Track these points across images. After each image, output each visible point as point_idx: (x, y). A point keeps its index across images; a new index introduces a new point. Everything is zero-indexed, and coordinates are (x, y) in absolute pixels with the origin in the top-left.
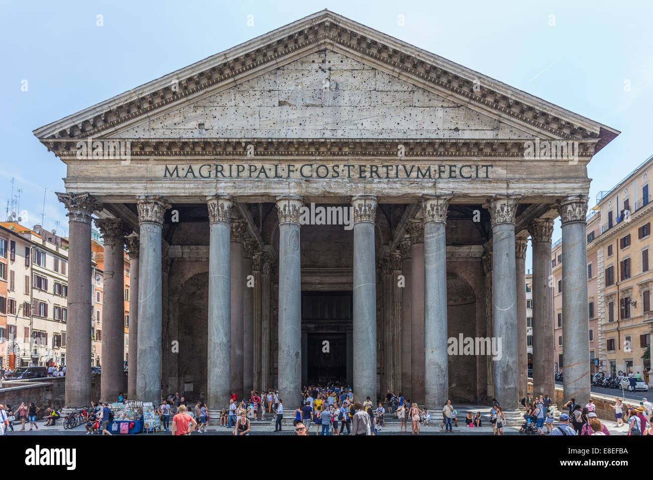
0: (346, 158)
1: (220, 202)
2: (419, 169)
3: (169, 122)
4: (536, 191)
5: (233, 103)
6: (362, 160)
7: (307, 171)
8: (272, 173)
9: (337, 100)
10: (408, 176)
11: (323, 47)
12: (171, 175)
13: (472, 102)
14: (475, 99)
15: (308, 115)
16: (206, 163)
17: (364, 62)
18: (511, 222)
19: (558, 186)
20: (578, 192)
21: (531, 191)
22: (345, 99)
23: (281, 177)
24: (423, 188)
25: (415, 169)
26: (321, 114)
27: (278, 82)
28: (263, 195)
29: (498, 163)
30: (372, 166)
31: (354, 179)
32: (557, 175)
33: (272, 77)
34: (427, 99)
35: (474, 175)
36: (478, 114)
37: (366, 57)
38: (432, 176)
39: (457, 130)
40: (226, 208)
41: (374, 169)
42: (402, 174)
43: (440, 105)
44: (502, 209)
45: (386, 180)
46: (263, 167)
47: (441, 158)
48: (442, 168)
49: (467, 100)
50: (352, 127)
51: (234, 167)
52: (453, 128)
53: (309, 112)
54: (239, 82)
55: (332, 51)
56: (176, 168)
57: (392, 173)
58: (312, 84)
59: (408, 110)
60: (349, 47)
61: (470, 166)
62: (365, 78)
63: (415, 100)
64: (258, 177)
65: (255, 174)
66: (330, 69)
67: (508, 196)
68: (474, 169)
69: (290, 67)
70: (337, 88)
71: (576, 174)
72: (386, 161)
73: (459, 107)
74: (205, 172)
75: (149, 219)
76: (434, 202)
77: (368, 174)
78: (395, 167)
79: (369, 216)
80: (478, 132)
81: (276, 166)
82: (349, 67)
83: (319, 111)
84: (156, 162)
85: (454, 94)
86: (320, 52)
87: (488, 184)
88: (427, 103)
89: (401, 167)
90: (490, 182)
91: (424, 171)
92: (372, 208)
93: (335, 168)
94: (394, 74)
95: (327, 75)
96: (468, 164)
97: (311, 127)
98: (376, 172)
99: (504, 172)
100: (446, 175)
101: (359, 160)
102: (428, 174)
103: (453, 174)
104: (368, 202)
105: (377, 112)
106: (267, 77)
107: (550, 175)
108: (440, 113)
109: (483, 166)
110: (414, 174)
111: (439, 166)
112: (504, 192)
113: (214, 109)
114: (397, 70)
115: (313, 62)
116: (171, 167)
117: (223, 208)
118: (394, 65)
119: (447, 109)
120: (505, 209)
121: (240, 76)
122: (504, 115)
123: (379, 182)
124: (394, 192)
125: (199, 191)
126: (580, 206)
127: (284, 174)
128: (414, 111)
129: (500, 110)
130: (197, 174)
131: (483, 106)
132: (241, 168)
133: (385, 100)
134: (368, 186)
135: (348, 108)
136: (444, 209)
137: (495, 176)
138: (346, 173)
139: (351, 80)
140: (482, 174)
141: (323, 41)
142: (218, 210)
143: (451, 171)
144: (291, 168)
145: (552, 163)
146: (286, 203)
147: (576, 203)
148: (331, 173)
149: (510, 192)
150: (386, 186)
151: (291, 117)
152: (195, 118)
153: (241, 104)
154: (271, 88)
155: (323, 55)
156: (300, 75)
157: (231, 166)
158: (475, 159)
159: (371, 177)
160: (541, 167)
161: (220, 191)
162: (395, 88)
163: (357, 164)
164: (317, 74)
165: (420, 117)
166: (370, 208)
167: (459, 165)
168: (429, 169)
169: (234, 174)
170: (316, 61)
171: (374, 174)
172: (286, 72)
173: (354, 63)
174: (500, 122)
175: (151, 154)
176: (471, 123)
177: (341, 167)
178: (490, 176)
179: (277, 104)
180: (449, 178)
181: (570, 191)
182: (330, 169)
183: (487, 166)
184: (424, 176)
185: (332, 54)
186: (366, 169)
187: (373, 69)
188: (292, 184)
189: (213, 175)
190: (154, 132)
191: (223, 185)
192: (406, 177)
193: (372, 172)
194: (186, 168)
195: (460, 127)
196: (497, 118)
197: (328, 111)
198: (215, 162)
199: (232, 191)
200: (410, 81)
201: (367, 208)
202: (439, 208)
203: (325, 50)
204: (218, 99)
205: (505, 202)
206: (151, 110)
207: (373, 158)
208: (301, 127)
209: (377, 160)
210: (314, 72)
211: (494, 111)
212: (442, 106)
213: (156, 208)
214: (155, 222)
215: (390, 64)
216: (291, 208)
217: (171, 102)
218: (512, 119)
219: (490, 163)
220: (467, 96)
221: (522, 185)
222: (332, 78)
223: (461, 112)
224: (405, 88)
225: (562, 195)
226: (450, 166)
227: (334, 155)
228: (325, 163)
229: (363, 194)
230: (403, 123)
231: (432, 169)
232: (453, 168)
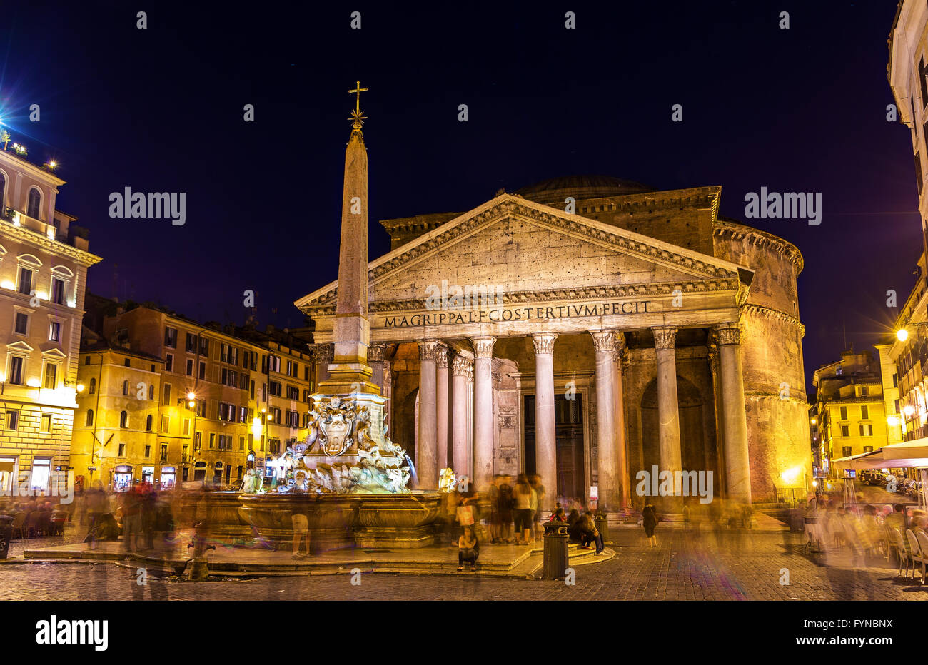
0: (526, 303)
1: (427, 344)
2: (587, 308)
3: (389, 285)
4: (690, 321)
5: (437, 267)
6: (539, 304)
7: (494, 316)
8: (468, 319)
9: (518, 257)
10: (578, 314)
11: (506, 217)
12: (390, 325)
13: (630, 250)
14: (632, 249)
15: (494, 271)
16: (417, 314)
17: (539, 225)
18: (668, 348)
19: (709, 315)
20: (729, 319)
21: (685, 320)
22: (524, 257)
23: (474, 322)
24: (590, 323)
25: (584, 308)
26: (505, 269)
27: (471, 247)
28: (460, 336)
29: (655, 299)
30: (547, 308)
31: (533, 320)
32: (708, 306)
33: (467, 243)
34: (592, 250)
35: (634, 310)
36: (637, 259)
37: (540, 222)
38: (598, 314)
39: (619, 274)
40: (432, 348)
41: (549, 310)
42: (573, 313)
43: (604, 254)
44: (660, 338)
45: (559, 319)
46: (460, 315)
47: (604, 299)
48: (607, 306)
49: (626, 249)
50: (530, 278)
51: (438, 316)
52: (615, 272)
53: (495, 269)
54: (441, 250)
55: (514, 219)
56: (394, 319)
57: (565, 313)
58: (498, 246)
59: (577, 261)
60: (526, 216)
61: (631, 303)
62: (541, 237)
63: (583, 252)
64: (456, 323)
65: (454, 320)
66: (512, 233)
67: (663, 327)
68: (634, 305)
69: (481, 234)
70: (518, 249)
71: (726, 304)
72: (557, 303)
73: (619, 255)
74: (415, 322)
75: (373, 359)
76: (600, 335)
77: (544, 315)
78: (566, 308)
79: (545, 349)
80: (637, 274)
81: (470, 313)
82: (528, 230)
83: (503, 267)
84: (378, 316)
85: (614, 245)
86: (504, 221)
87: (646, 318)
88: (592, 254)
89: (571, 308)
90: (648, 316)
91: (591, 310)
92: (549, 342)
93: (518, 312)
94: (564, 233)
95: (510, 238)
96: (629, 301)
97: (497, 280)
98: (551, 313)
99: (662, 306)
100: (610, 311)
101: (536, 304)
102: (594, 311)
103: (616, 311)
104: (544, 338)
105: (551, 264)
106: (463, 243)
107: (702, 306)
108: (604, 261)
109: (642, 302)
110: (583, 313)
111: (604, 305)
112: (661, 323)
113: (422, 272)
114: (565, 230)
115: (499, 228)
116: (390, 319)
117: (428, 347)
118: (563, 227)
119: (610, 258)
120: (662, 337)
121: (442, 246)
122: (658, 259)
123: (554, 321)
124: (566, 329)
125: (411, 336)
126: (730, 332)
127: (477, 319)
128: (582, 262)
129: (654, 255)
130: (409, 323)
131: (639, 253)
132: (443, 316)
133: (557, 255)
134: (545, 325)
135: (527, 263)
136: (610, 339)
137: (653, 310)
138: (527, 314)
139: (529, 240)
140: (641, 309)
141: (506, 213)
142: (425, 350)
143: (614, 308)
144: (482, 314)
145: (703, 296)
146: (478, 342)
147: (726, 329)
148: (514, 316)
149: (667, 322)
150: (559, 324)
151: (482, 273)
152: (408, 280)
153: (443, 266)
154: (466, 252)
155: (507, 223)
156: (488, 240)
157: (435, 315)
158: (634, 297)
159: (547, 317)
160: (693, 300)
161: (427, 336)
162: (566, 244)
163: (535, 307)
164: (502, 238)
165: (587, 266)
166: (546, 343)
167: (622, 302)
168: (595, 308)
169: (438, 321)
170: (501, 228)
171: (549, 315)
172: (477, 239)
173: (532, 227)
174: (655, 264)
175: (375, 311)
176: (630, 267)
177: (522, 311)
178: (648, 310)
179: (470, 264)
180: (612, 314)
181: (721, 320)
182: (514, 313)
183: (645, 302)
184: (591, 314)
185: (514, 221)
186: (543, 311)
187: (547, 230)
188: (483, 327)
189: (421, 324)
190: (377, 293)
191: (429, 330)
192: (576, 315)
193: (547, 313)
194: (401, 320)
195: (621, 271)
196: (652, 261)
197: (511, 267)
198: (422, 313)
199: (436, 335)
200: (577, 237)
201: (544, 343)
202: (604, 340)
203: (509, 218)
204: (426, 265)
205: (662, 331)
206: (376, 277)
207: (547, 302)
208: (490, 281)
209: (551, 304)
210: (499, 236)
211: (649, 257)
212: (605, 256)
213: (379, 351)
214: (378, 362)
215: (560, 226)
216: (482, 346)
217: (390, 270)
218: (665, 262)
219: (648, 300)
220: (625, 247)
221: (678, 316)
222: (514, 239)
223: (622, 259)
224: (574, 243)
225: (714, 323)
226: (614, 304)
227: (516, 302)
228: (509, 308)
229: (540, 332)
230: (572, 271)
231: (598, 308)
232: (616, 306)
